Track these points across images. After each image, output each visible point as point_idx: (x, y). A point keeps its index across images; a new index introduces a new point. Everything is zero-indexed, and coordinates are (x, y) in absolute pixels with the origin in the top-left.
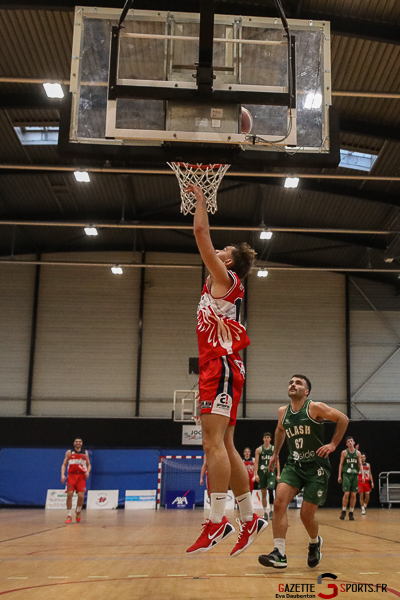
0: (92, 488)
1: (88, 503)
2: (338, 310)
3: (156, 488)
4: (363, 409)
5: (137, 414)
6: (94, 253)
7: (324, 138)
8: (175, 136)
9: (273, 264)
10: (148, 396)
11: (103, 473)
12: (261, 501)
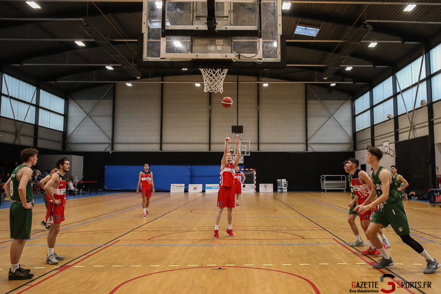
0: (191, 183)
1: (189, 190)
2: (302, 101)
3: (219, 183)
4: (313, 146)
5: (210, 150)
6: (186, 76)
7: (278, 53)
8: (197, 56)
9: (273, 80)
10: (214, 142)
11: (195, 176)
12: (267, 189)
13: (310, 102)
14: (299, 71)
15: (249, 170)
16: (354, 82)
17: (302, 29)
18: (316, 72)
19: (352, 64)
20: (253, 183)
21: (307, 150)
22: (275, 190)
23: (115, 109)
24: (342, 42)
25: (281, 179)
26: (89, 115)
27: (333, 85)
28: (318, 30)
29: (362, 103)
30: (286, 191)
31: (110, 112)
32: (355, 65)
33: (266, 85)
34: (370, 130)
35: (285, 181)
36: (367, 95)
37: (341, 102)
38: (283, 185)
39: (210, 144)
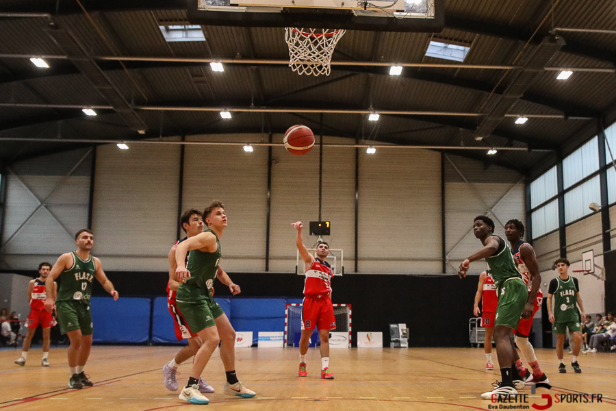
3: (283, 330)
5: (267, 269)
10: (275, 255)
11: (240, 318)
12: (371, 341)
13: (450, 186)
14: (432, 128)
15: (339, 307)
16: (530, 148)
17: (440, 49)
18: (461, 129)
19: (527, 114)
20: (345, 330)
21: (444, 271)
22: (386, 343)
23: (95, 195)
24: (511, 70)
25: (397, 323)
26: (45, 204)
27: (492, 152)
28: (468, 49)
29: (544, 186)
30: (406, 345)
31: (85, 198)
32: (533, 114)
33: (371, 151)
34: (558, 235)
35: (405, 328)
36: (553, 172)
37: (506, 185)
38: (401, 334)
39: (267, 259)
